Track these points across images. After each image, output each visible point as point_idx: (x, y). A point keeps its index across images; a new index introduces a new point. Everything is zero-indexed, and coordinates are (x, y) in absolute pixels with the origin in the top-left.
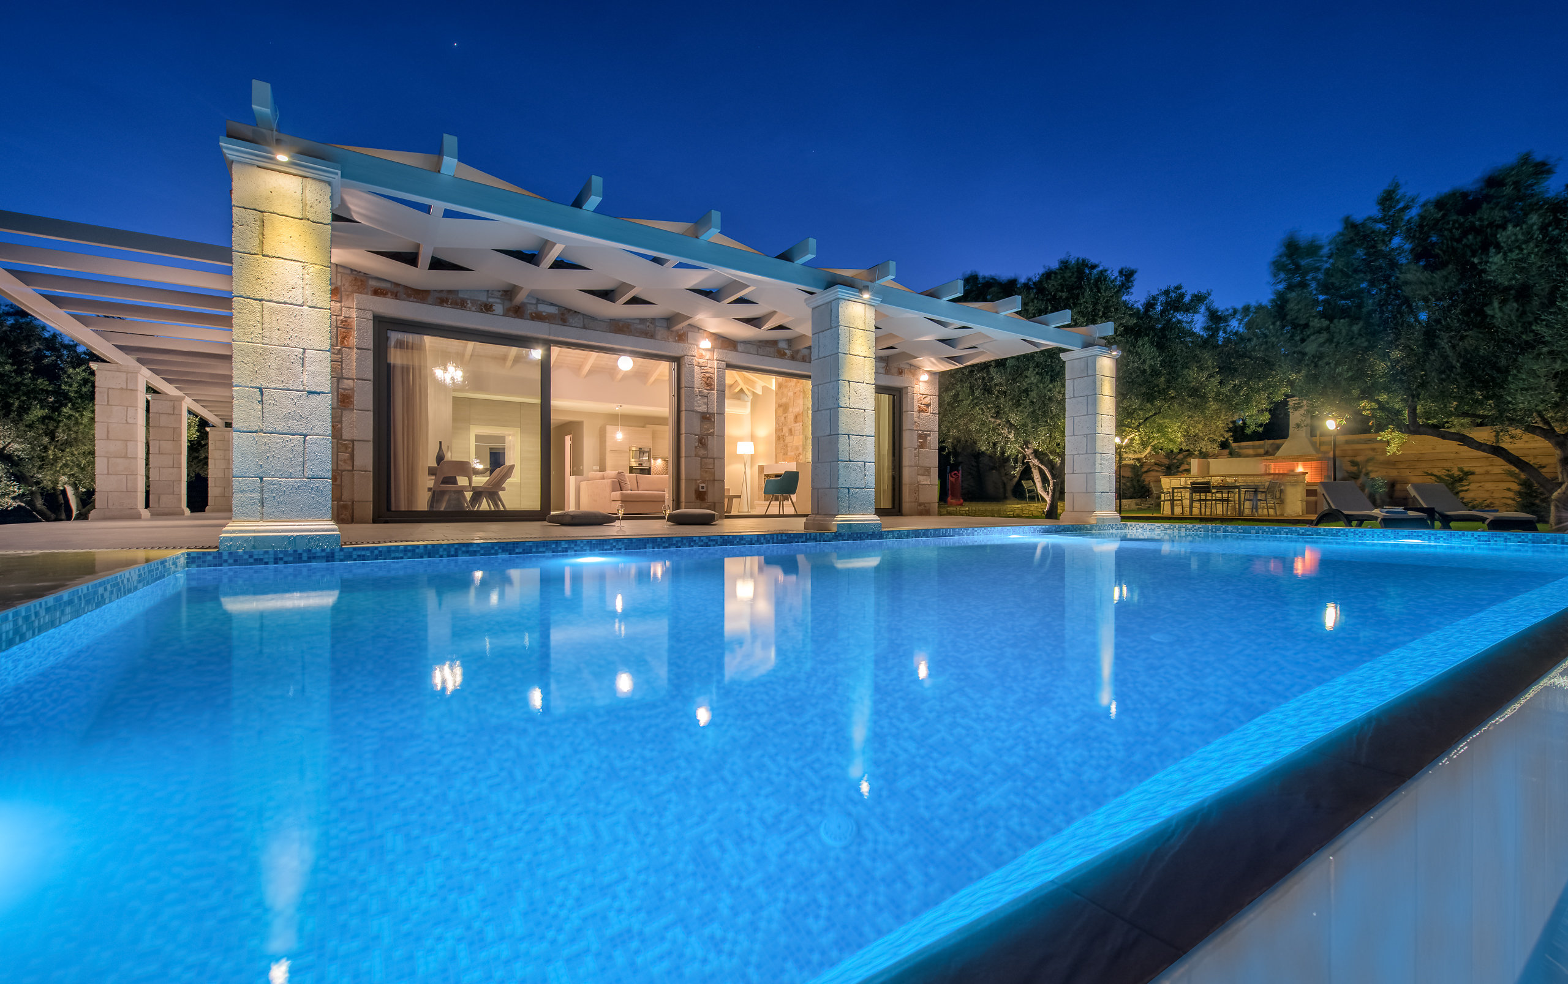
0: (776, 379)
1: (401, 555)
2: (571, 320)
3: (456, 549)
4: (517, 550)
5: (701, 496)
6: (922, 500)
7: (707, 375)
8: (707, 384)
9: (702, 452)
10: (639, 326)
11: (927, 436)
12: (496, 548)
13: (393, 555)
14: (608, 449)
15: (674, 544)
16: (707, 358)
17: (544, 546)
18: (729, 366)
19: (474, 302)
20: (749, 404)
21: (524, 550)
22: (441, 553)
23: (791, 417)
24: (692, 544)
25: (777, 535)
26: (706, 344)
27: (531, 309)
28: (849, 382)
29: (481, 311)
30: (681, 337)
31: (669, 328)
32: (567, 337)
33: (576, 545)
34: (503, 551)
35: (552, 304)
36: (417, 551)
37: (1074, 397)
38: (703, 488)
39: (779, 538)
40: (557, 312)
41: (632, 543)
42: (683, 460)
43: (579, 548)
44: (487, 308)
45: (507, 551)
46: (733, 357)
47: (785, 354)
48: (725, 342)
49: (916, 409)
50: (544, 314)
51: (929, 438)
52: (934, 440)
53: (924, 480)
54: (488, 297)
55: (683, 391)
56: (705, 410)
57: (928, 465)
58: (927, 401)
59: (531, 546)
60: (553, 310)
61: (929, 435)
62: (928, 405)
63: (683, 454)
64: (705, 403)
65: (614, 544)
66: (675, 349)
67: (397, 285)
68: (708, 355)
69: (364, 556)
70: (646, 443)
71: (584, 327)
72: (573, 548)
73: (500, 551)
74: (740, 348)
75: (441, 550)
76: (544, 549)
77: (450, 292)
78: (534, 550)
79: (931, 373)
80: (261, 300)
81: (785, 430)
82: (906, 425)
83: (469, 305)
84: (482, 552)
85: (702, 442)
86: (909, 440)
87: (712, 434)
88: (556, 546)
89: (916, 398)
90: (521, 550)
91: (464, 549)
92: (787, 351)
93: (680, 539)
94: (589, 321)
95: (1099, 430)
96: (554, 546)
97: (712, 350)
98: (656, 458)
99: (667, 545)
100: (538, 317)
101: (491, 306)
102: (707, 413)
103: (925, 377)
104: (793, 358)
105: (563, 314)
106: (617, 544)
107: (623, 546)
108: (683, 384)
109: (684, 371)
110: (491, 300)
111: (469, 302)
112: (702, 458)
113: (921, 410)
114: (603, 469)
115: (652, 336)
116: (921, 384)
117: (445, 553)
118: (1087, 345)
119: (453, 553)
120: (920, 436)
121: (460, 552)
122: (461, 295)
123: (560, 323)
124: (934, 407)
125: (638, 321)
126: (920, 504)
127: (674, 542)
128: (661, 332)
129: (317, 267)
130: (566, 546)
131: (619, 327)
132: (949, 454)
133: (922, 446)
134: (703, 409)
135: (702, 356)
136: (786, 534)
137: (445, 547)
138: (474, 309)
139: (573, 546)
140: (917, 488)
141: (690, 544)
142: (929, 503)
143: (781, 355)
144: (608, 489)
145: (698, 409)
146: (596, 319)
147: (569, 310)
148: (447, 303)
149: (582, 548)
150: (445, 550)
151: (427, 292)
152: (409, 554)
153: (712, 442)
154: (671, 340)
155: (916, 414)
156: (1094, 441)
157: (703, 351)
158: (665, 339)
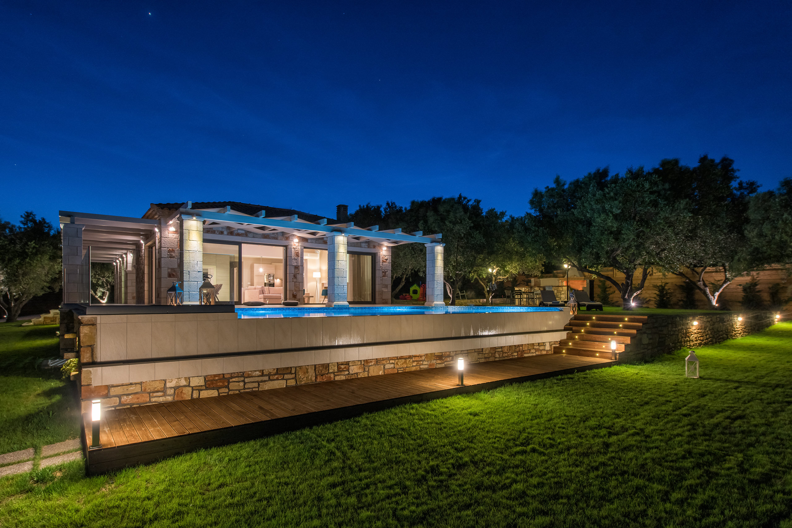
2: (250, 236)
5: (294, 296)
6: (384, 298)
7: (297, 252)
8: (297, 255)
9: (295, 280)
10: (273, 237)
11: (386, 272)
14: (255, 274)
18: (305, 248)
19: (217, 231)
26: (296, 240)
27: (236, 232)
28: (338, 261)
29: (220, 234)
30: (287, 238)
31: (283, 236)
32: (248, 241)
35: (243, 230)
37: (429, 260)
38: (296, 292)
42: (288, 283)
44: (222, 233)
46: (306, 245)
48: (303, 240)
49: (381, 261)
50: (240, 233)
52: (389, 273)
53: (385, 290)
54: (223, 230)
55: (288, 258)
57: (387, 284)
58: (386, 258)
60: (243, 232)
62: (387, 260)
63: (288, 281)
64: (296, 262)
66: (285, 243)
68: (297, 244)
70: (272, 272)
71: (253, 237)
74: (308, 241)
77: (210, 228)
79: (388, 247)
82: (377, 268)
85: (295, 276)
86: (379, 274)
87: (299, 273)
89: (381, 257)
94: (255, 235)
97: (299, 242)
98: (276, 279)
100: (238, 235)
102: (297, 266)
103: (385, 248)
105: (246, 233)
108: (288, 255)
109: (288, 250)
112: (295, 282)
113: (383, 262)
114: (252, 284)
115: (277, 239)
116: (383, 251)
118: (433, 242)
120: (383, 272)
122: (213, 229)
123: (245, 236)
124: (389, 260)
125: (273, 235)
126: (383, 300)
128: (280, 237)
129: (200, 241)
131: (265, 236)
133: (384, 276)
134: (295, 264)
135: (295, 245)
138: (218, 233)
140: (382, 293)
142: (387, 299)
144: (258, 293)
145: (293, 264)
146: (257, 234)
147: (248, 232)
148: (209, 232)
153: (299, 276)
154: (284, 240)
155: (381, 263)
156: (434, 276)
157: (295, 243)
158: (281, 240)
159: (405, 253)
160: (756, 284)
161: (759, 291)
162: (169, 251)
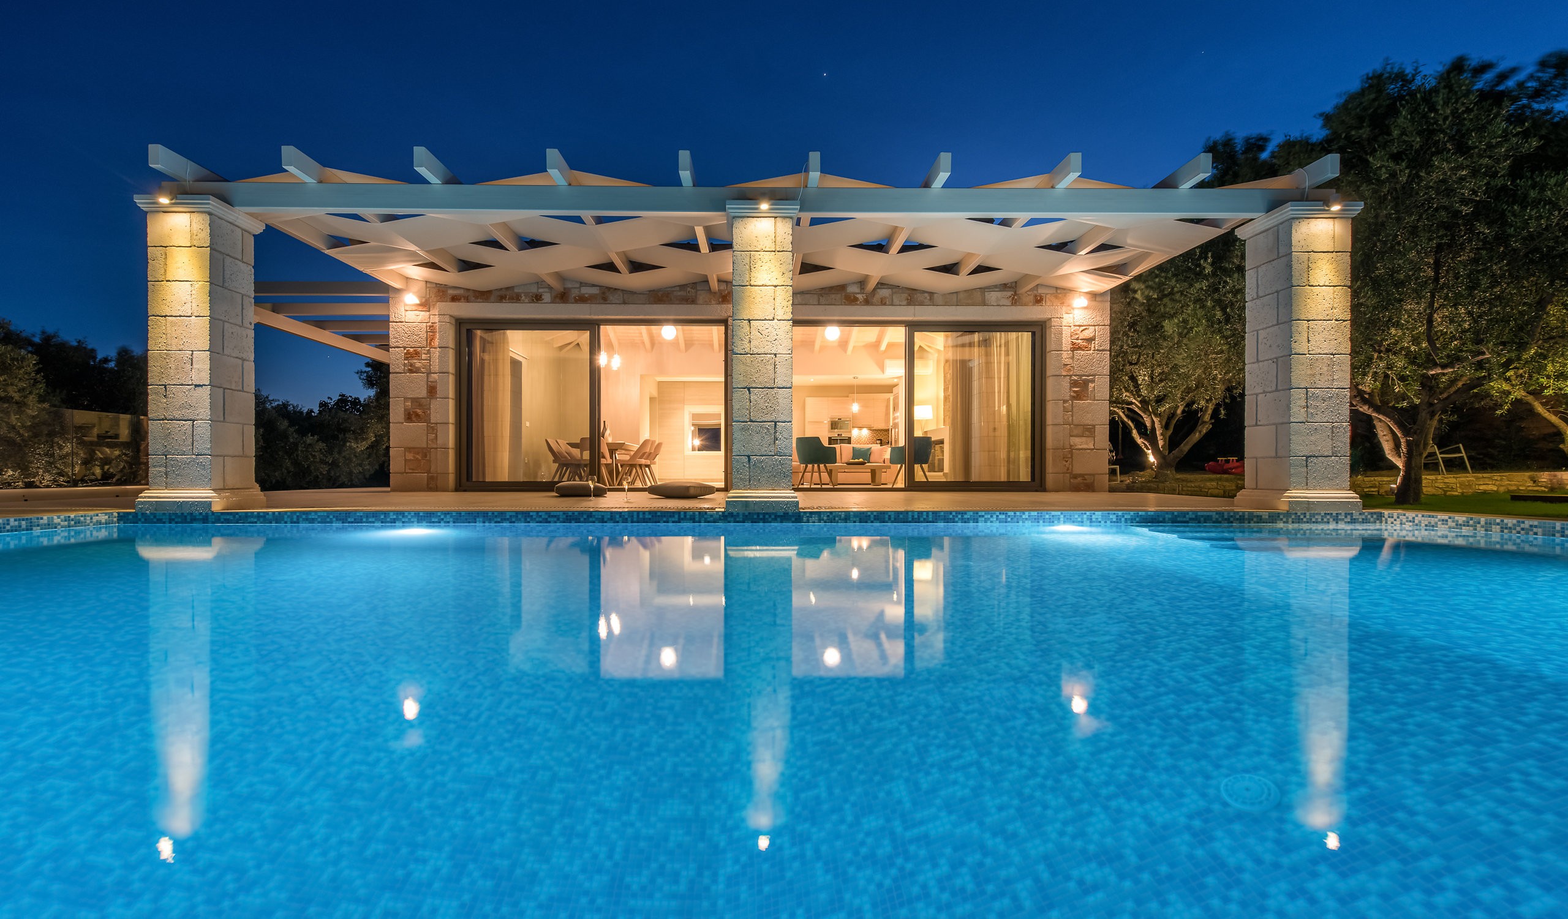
1: (255, 520)
2: (611, 298)
3: (298, 516)
4: (349, 520)
6: (1077, 470)
10: (679, 293)
11: (1086, 383)
12: (331, 517)
13: (249, 520)
14: (807, 420)
15: (508, 519)
17: (373, 517)
19: (526, 295)
21: (355, 519)
22: (286, 520)
24: (528, 520)
25: (638, 512)
27: (575, 293)
28: (749, 321)
29: (532, 301)
30: (725, 298)
32: (606, 315)
33: (403, 517)
34: (337, 520)
35: (594, 285)
36: (267, 516)
39: (641, 516)
40: (598, 292)
41: (460, 516)
43: (407, 520)
44: (538, 298)
45: (340, 520)
47: (856, 299)
49: (1069, 346)
50: (586, 296)
51: (1091, 385)
52: (1101, 387)
53: (1080, 442)
54: (538, 288)
57: (1090, 423)
58: (1088, 334)
59: (361, 516)
60: (595, 291)
61: (1093, 381)
62: (1090, 340)
65: (442, 517)
67: (468, 290)
69: (228, 519)
71: (624, 303)
72: (401, 519)
73: (334, 519)
75: (286, 516)
76: (373, 520)
77: (507, 289)
78: (364, 520)
79: (1094, 295)
82: (1050, 370)
83: (523, 298)
84: (319, 520)
86: (1057, 389)
88: (385, 516)
89: (1066, 332)
90: (353, 520)
91: (304, 517)
92: (858, 296)
93: (514, 514)
94: (628, 296)
96: (382, 517)
99: (499, 520)
100: (582, 299)
101: (541, 296)
103: (1080, 302)
105: (604, 293)
106: (445, 517)
107: (451, 520)
110: (540, 290)
111: (523, 295)
113: (1075, 348)
115: (693, 301)
116: (1076, 312)
117: (289, 520)
118: (1274, 204)
119: (295, 520)
120: (1074, 384)
121: (301, 519)
122: (516, 290)
123: (602, 301)
124: (1102, 342)
125: (678, 288)
126: (1075, 477)
127: (508, 517)
129: (200, 283)
130: (395, 517)
131: (661, 297)
133: (1078, 396)
136: (650, 512)
137: (289, 514)
138: (527, 301)
139: (400, 517)
140: (1069, 454)
141: (526, 519)
142: (1093, 475)
146: (635, 293)
147: (609, 289)
148: (505, 300)
149: (409, 519)
150: (288, 517)
151: (490, 292)
152: (261, 520)
154: (713, 302)
155: (1067, 353)
156: (1289, 369)
158: (707, 303)
159: (1185, 321)
162: (408, 356)
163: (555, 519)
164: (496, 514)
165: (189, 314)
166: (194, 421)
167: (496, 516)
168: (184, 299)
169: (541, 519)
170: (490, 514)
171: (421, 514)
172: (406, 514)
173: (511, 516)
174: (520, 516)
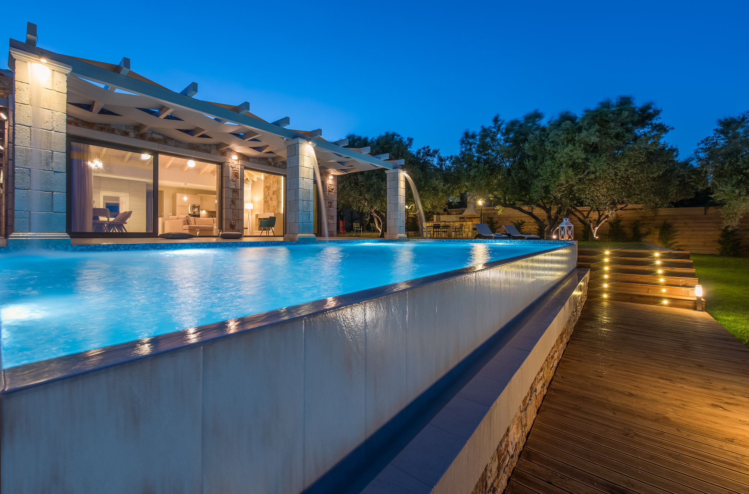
0: (264, 174)
1: (102, 249)
2: (169, 143)
3: (128, 246)
4: (157, 247)
5: (232, 227)
6: (330, 230)
7: (236, 171)
8: (235, 176)
9: (233, 207)
10: (203, 147)
11: (332, 202)
12: (148, 246)
13: (97, 249)
14: (177, 205)
15: (229, 245)
16: (236, 164)
17: (170, 246)
18: (246, 168)
19: (119, 130)
20: (250, 186)
21: (160, 247)
22: (121, 248)
23: (271, 192)
24: (237, 245)
25: (273, 242)
26: (235, 157)
27: (149, 136)
28: (303, 178)
29: (123, 135)
30: (224, 154)
31: (217, 149)
32: (167, 150)
33: (185, 245)
35: (160, 134)
36: (109, 247)
37: (390, 188)
38: (233, 223)
40: (162, 138)
41: (210, 244)
42: (224, 210)
43: (186, 247)
44: (126, 134)
45: (152, 248)
46: (247, 164)
48: (243, 157)
49: (328, 191)
50: (156, 139)
51: (333, 203)
52: (335, 204)
53: (331, 221)
54: (126, 128)
55: (224, 179)
56: (235, 188)
57: (332, 215)
58: (332, 187)
59: (164, 246)
60: (160, 137)
62: (332, 189)
63: (224, 207)
64: (234, 184)
65: (202, 245)
66: (220, 159)
68: (236, 163)
69: (83, 249)
70: (197, 202)
71: (176, 146)
72: (183, 247)
74: (251, 160)
75: (121, 247)
76: (170, 247)
77: (106, 124)
78: (165, 247)
79: (334, 176)
80: (30, 127)
81: (269, 198)
83: (117, 132)
84: (141, 248)
85: (233, 202)
87: (238, 199)
88: (176, 245)
89: (328, 186)
91: (132, 246)
93: (232, 243)
94: (178, 144)
95: (399, 202)
96: (174, 246)
97: (238, 160)
98: (202, 210)
99: (226, 246)
100: (153, 140)
101: (128, 133)
102: (236, 189)
103: (331, 177)
104: (275, 166)
105: (165, 139)
106: (204, 245)
107: (206, 246)
108: (224, 175)
109: (225, 169)
110: (128, 130)
111: (116, 130)
112: (233, 209)
113: (330, 191)
114: (174, 214)
115: (209, 152)
116: (330, 180)
117: (123, 248)
118: (395, 168)
119: (127, 248)
120: (329, 203)
121: (130, 248)
122: (112, 127)
123: (164, 143)
124: (335, 191)
125: (202, 145)
126: (329, 232)
127: (229, 244)
128: (214, 151)
129: (59, 113)
130: (180, 245)
131: (193, 147)
132: (340, 211)
133: (329, 207)
134: (234, 187)
135: (233, 163)
136: (277, 242)
137: (123, 245)
138: (119, 134)
139: (183, 245)
140: (328, 224)
141: (236, 245)
142: (333, 231)
143: (269, 164)
144: (181, 224)
145: (231, 187)
146: (182, 143)
147: (168, 138)
148: (104, 130)
149: (187, 246)
150: (123, 247)
151: (94, 124)
152: (106, 249)
153: (237, 202)
154: (218, 154)
155: (327, 193)
156: (397, 206)
157: (234, 160)
158: (215, 155)
160: (619, 221)
161: (623, 227)
163: (247, 245)
164: (224, 243)
165: (51, 129)
166: (53, 192)
167: (225, 244)
168: (46, 120)
169: (241, 245)
170: (222, 243)
171: (193, 244)
172: (186, 244)
173: (230, 244)
174: (234, 244)
